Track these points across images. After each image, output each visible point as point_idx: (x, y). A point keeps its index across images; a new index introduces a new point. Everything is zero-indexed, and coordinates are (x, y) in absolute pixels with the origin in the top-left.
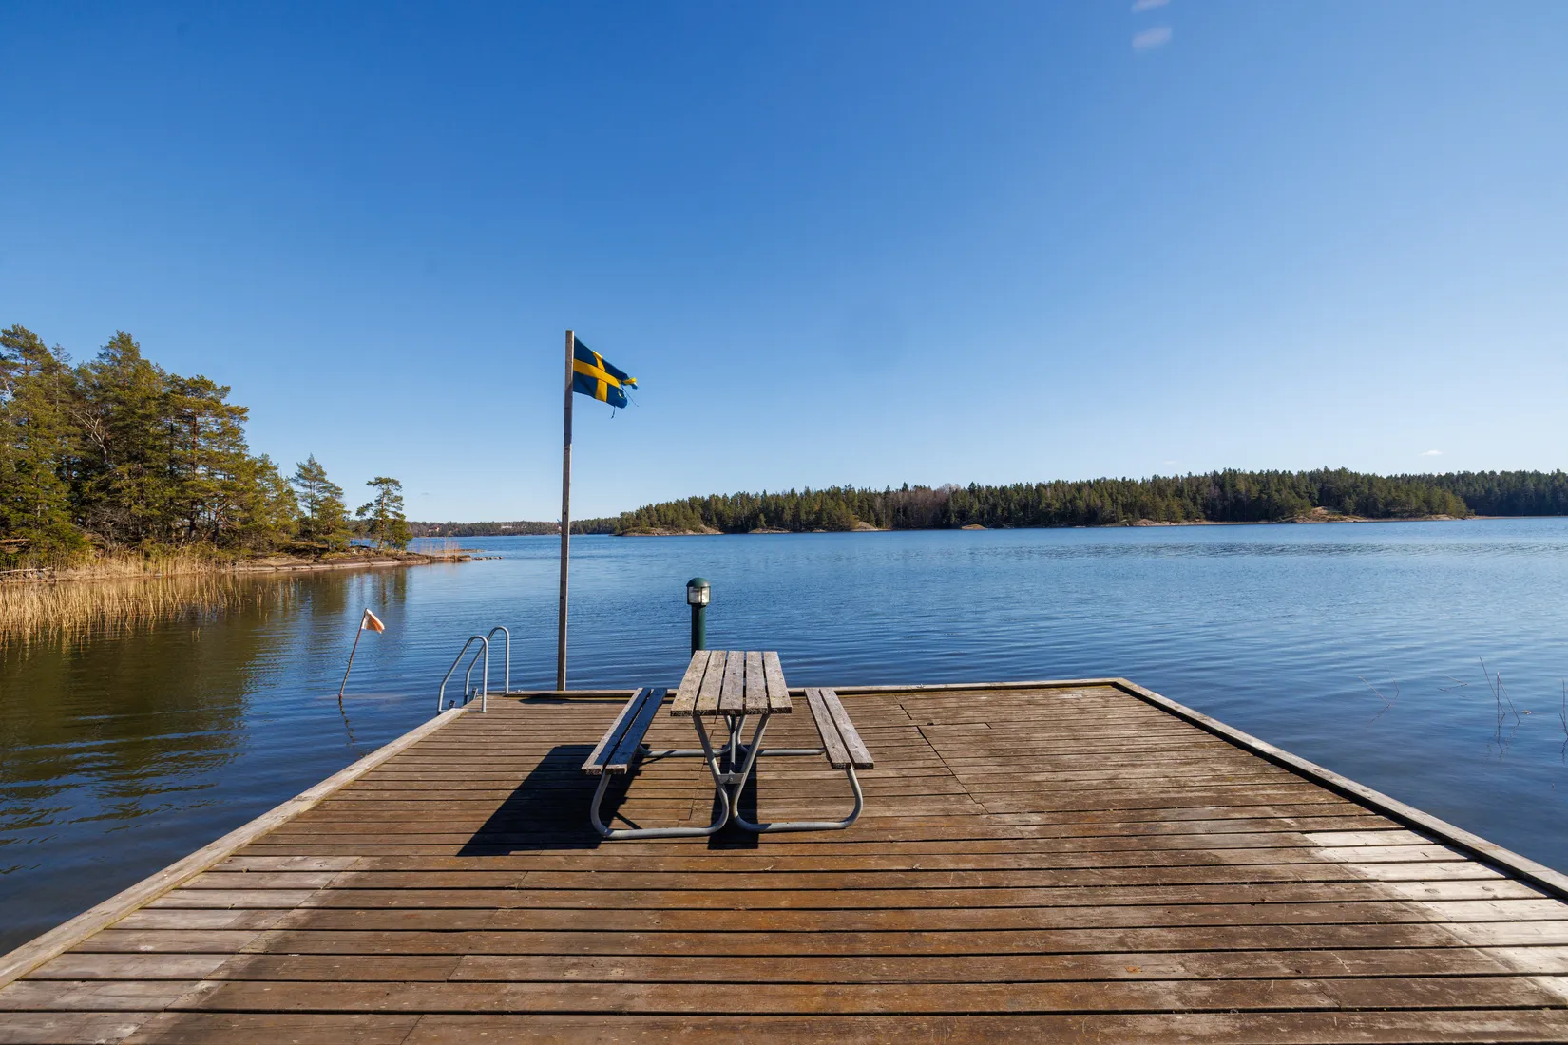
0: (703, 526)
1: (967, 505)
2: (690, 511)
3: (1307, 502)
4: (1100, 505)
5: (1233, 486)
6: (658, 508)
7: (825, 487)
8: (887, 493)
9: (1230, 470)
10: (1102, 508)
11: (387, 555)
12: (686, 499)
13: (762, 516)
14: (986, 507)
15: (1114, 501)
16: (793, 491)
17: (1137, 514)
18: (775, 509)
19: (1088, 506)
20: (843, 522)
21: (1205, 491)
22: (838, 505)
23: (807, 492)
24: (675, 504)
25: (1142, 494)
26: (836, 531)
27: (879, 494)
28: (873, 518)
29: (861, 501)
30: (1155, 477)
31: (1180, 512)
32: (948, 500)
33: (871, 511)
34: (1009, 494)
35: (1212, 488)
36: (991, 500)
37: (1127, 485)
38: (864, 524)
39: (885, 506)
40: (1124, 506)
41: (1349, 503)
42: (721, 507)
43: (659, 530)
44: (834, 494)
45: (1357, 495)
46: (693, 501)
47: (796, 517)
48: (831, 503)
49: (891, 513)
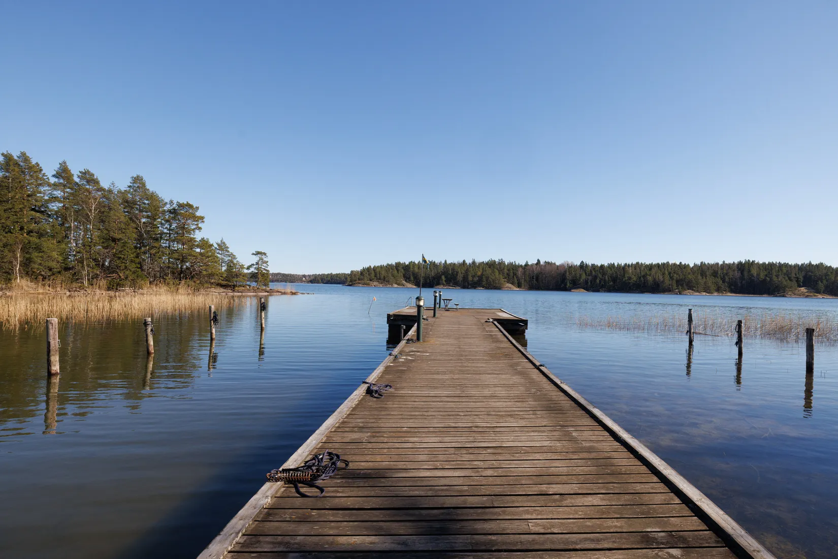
0: (404, 282)
1: (578, 275)
2: (396, 272)
3: (794, 284)
4: (662, 279)
5: (749, 271)
6: (375, 269)
7: (486, 259)
8: (527, 265)
9: (749, 260)
10: (663, 282)
11: (262, 290)
12: (394, 263)
13: (443, 277)
14: (590, 278)
15: (671, 278)
16: (464, 261)
17: (685, 287)
18: (452, 273)
19: (655, 280)
20: (496, 283)
21: (731, 273)
22: (493, 272)
23: (474, 262)
24: (386, 267)
25: (689, 273)
26: (491, 289)
27: (521, 266)
28: (516, 282)
29: (509, 270)
30: (702, 263)
31: (713, 287)
32: (565, 272)
33: (515, 277)
34: (605, 270)
35: (736, 272)
36: (594, 273)
37: (682, 267)
38: (510, 285)
39: (524, 273)
40: (677, 281)
41: (821, 285)
42: (416, 270)
43: (375, 283)
44: (491, 265)
45: (827, 281)
46: (398, 265)
47: (465, 278)
48: (489, 271)
49: (528, 279)
